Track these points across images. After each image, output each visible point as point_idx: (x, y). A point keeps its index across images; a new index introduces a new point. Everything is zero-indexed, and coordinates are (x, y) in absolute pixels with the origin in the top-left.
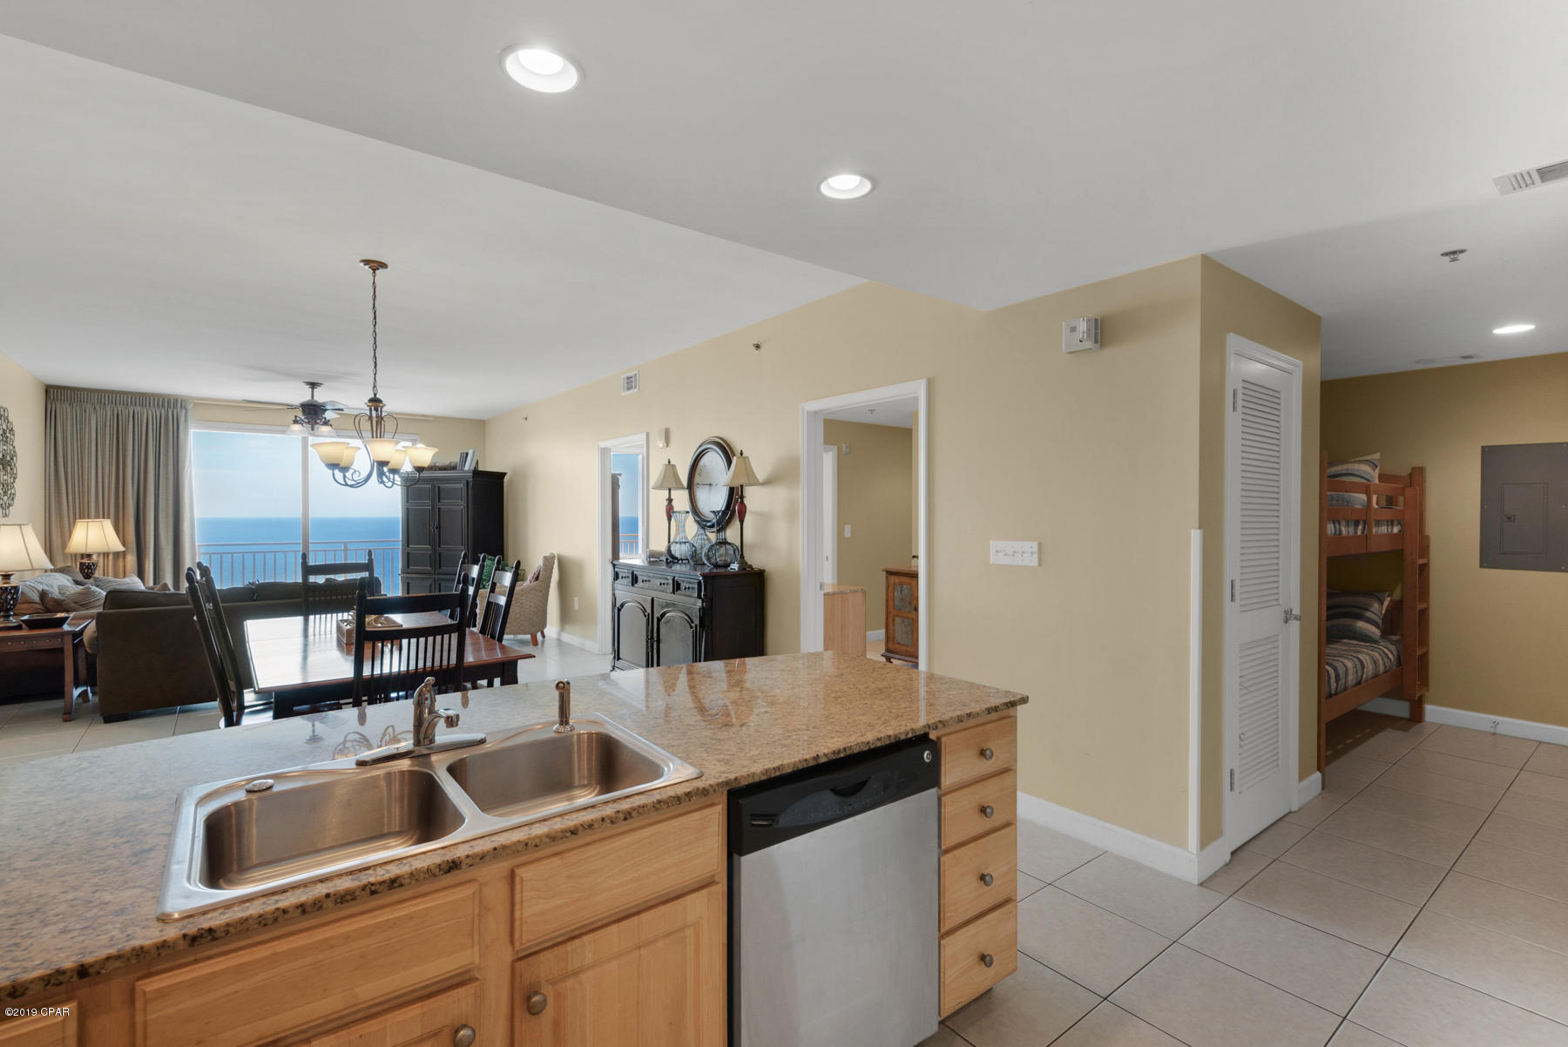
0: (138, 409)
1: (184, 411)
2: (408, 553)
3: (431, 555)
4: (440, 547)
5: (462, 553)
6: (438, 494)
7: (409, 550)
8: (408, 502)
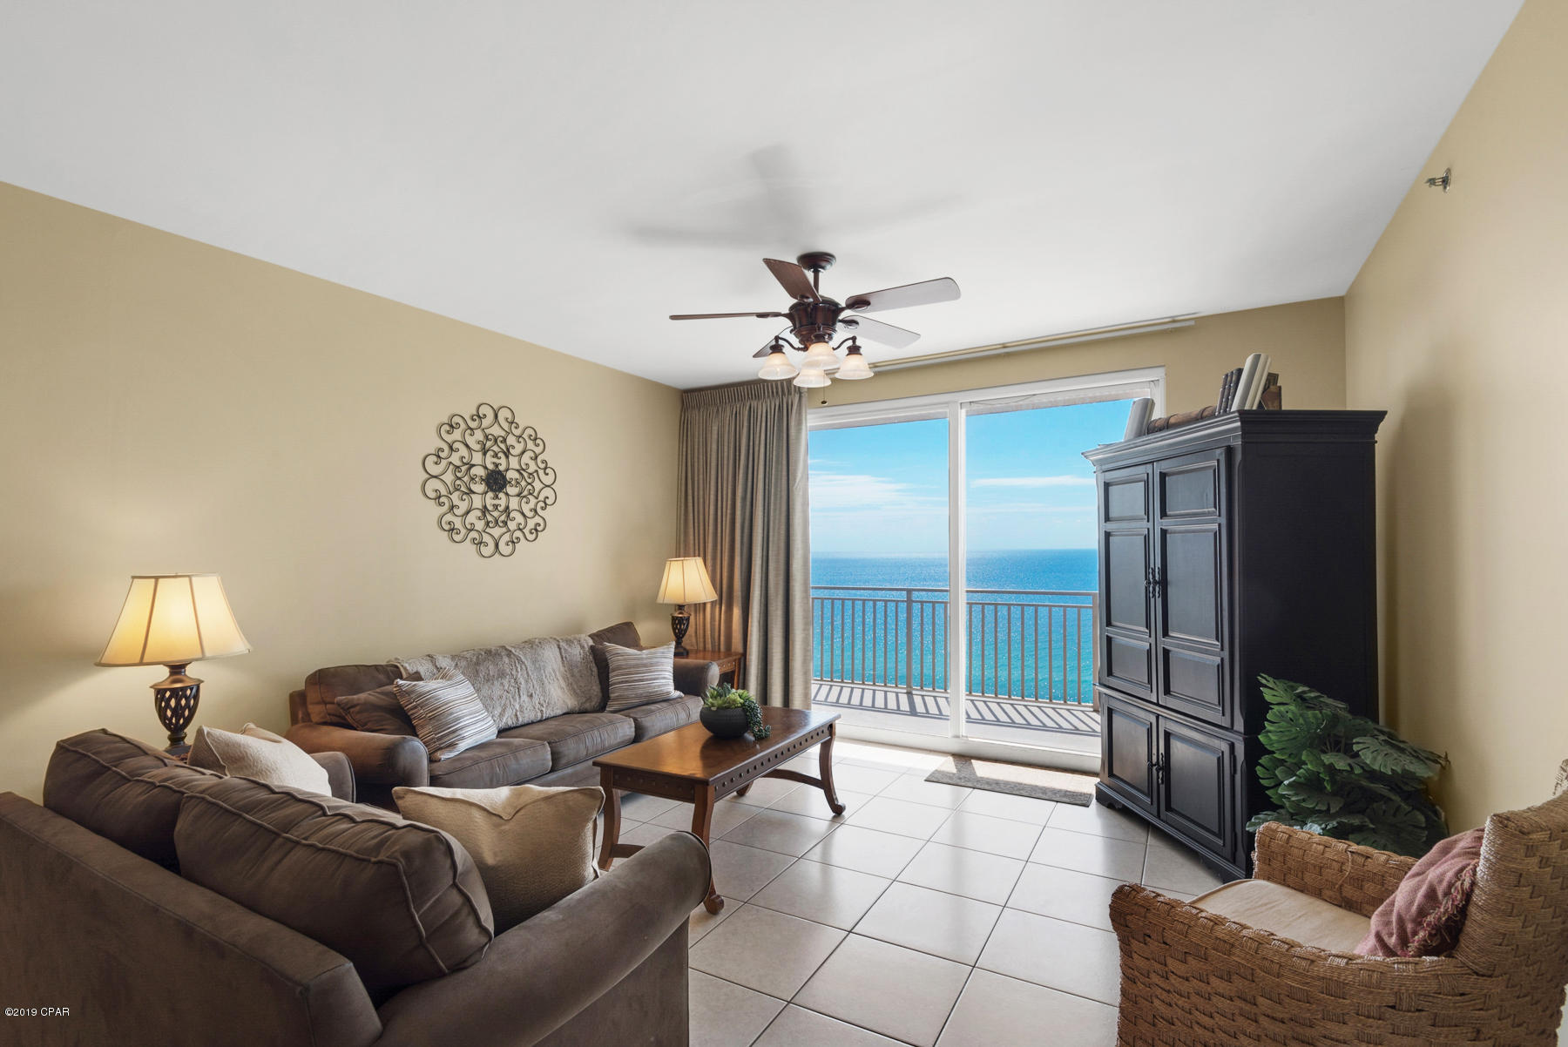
2: (1109, 640)
3: (1149, 652)
4: (1166, 634)
5: (1218, 660)
6: (1160, 494)
7: (1111, 631)
8: (1107, 519)
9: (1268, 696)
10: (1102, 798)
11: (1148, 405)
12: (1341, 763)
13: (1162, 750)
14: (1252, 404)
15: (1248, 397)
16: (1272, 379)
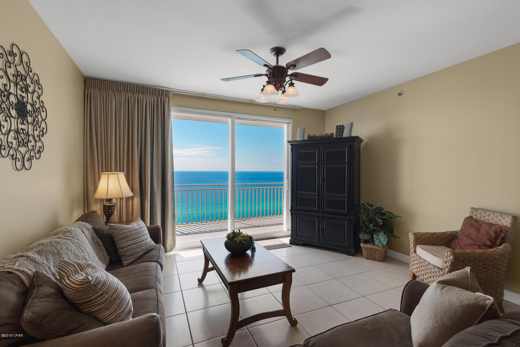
0: (141, 96)
1: (167, 98)
3: (317, 199)
4: (324, 193)
6: (323, 155)
7: (298, 194)
8: (297, 161)
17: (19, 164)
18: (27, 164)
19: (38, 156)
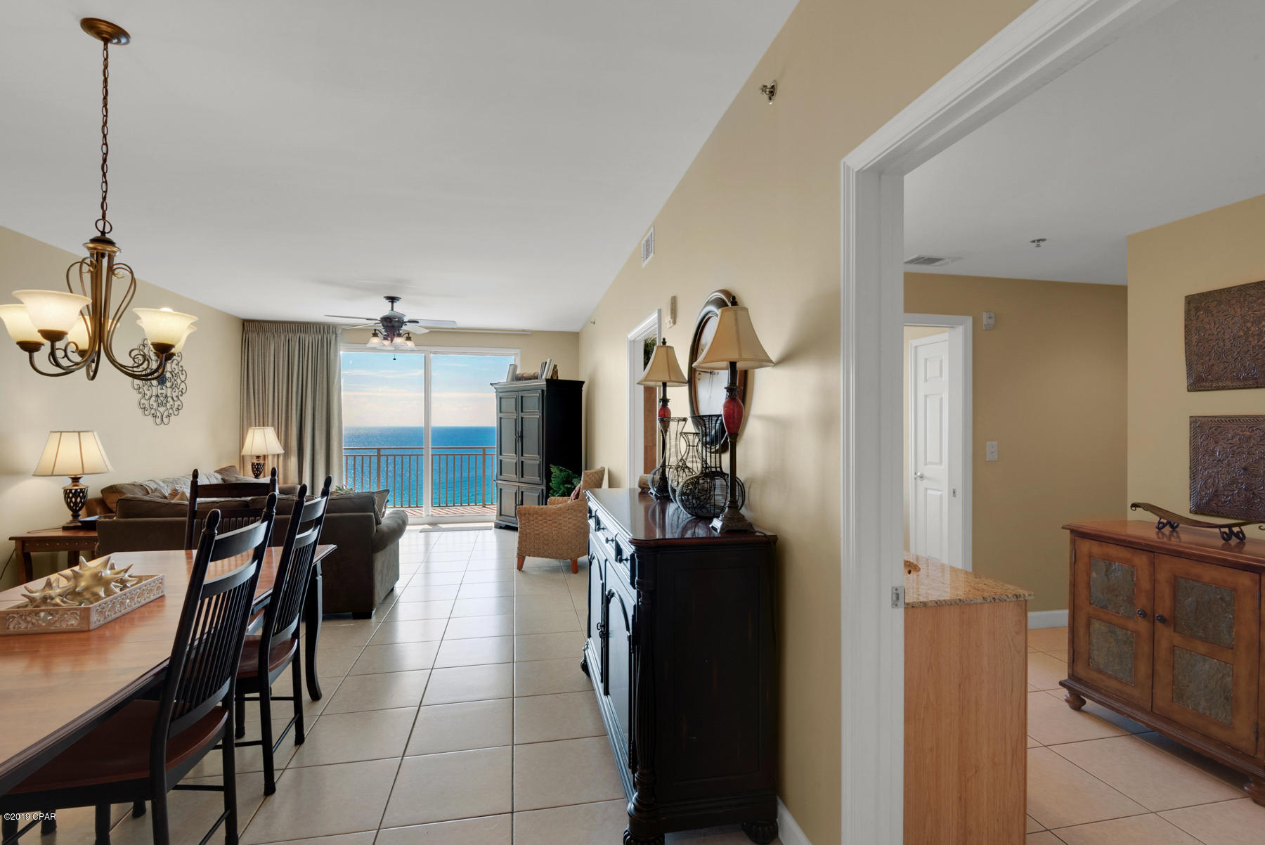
1: (334, 336)
2: (501, 461)
3: (516, 463)
4: (522, 455)
5: (538, 462)
6: (521, 404)
7: (500, 457)
8: (501, 412)
9: (552, 470)
10: (496, 527)
11: (515, 367)
12: (569, 486)
13: (520, 498)
14: (549, 377)
15: (547, 374)
16: (555, 366)
17: (158, 421)
18: (166, 420)
19: (176, 413)
